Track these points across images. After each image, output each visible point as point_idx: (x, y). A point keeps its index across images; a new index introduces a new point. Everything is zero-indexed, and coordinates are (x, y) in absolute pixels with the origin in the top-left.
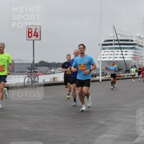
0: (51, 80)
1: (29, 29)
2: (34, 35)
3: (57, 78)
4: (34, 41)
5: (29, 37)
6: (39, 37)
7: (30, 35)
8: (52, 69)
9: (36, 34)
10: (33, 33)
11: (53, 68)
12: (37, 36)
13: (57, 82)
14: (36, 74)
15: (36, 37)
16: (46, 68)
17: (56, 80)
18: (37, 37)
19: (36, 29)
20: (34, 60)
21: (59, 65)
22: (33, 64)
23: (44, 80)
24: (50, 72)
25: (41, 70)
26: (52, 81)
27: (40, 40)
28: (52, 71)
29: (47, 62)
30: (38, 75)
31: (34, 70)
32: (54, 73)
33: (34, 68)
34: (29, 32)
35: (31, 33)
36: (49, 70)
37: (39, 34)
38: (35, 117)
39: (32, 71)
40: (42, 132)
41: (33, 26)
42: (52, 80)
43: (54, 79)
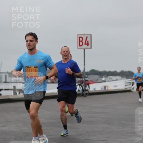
0: (101, 89)
1: (80, 37)
2: (85, 44)
3: (108, 86)
4: (84, 50)
5: (80, 45)
6: (89, 45)
7: (81, 43)
8: (102, 78)
9: (87, 43)
10: (84, 41)
11: (104, 77)
12: (88, 44)
13: (108, 91)
14: (87, 82)
15: (86, 45)
16: (96, 77)
17: (107, 88)
18: (88, 46)
19: (87, 37)
20: (85, 68)
21: (110, 74)
22: (84, 73)
23: (94, 89)
24: (101, 81)
25: (92, 79)
26: (103, 90)
27: (91, 48)
28: (103, 79)
29: (97, 71)
30: (89, 84)
31: (85, 79)
32: (105, 81)
33: (85, 77)
34: (80, 41)
35: (82, 41)
36: (100, 79)
37: (89, 43)
38: (86, 125)
39: (83, 79)
40: (93, 140)
41: (84, 34)
42: (103, 88)
43: (105, 87)
